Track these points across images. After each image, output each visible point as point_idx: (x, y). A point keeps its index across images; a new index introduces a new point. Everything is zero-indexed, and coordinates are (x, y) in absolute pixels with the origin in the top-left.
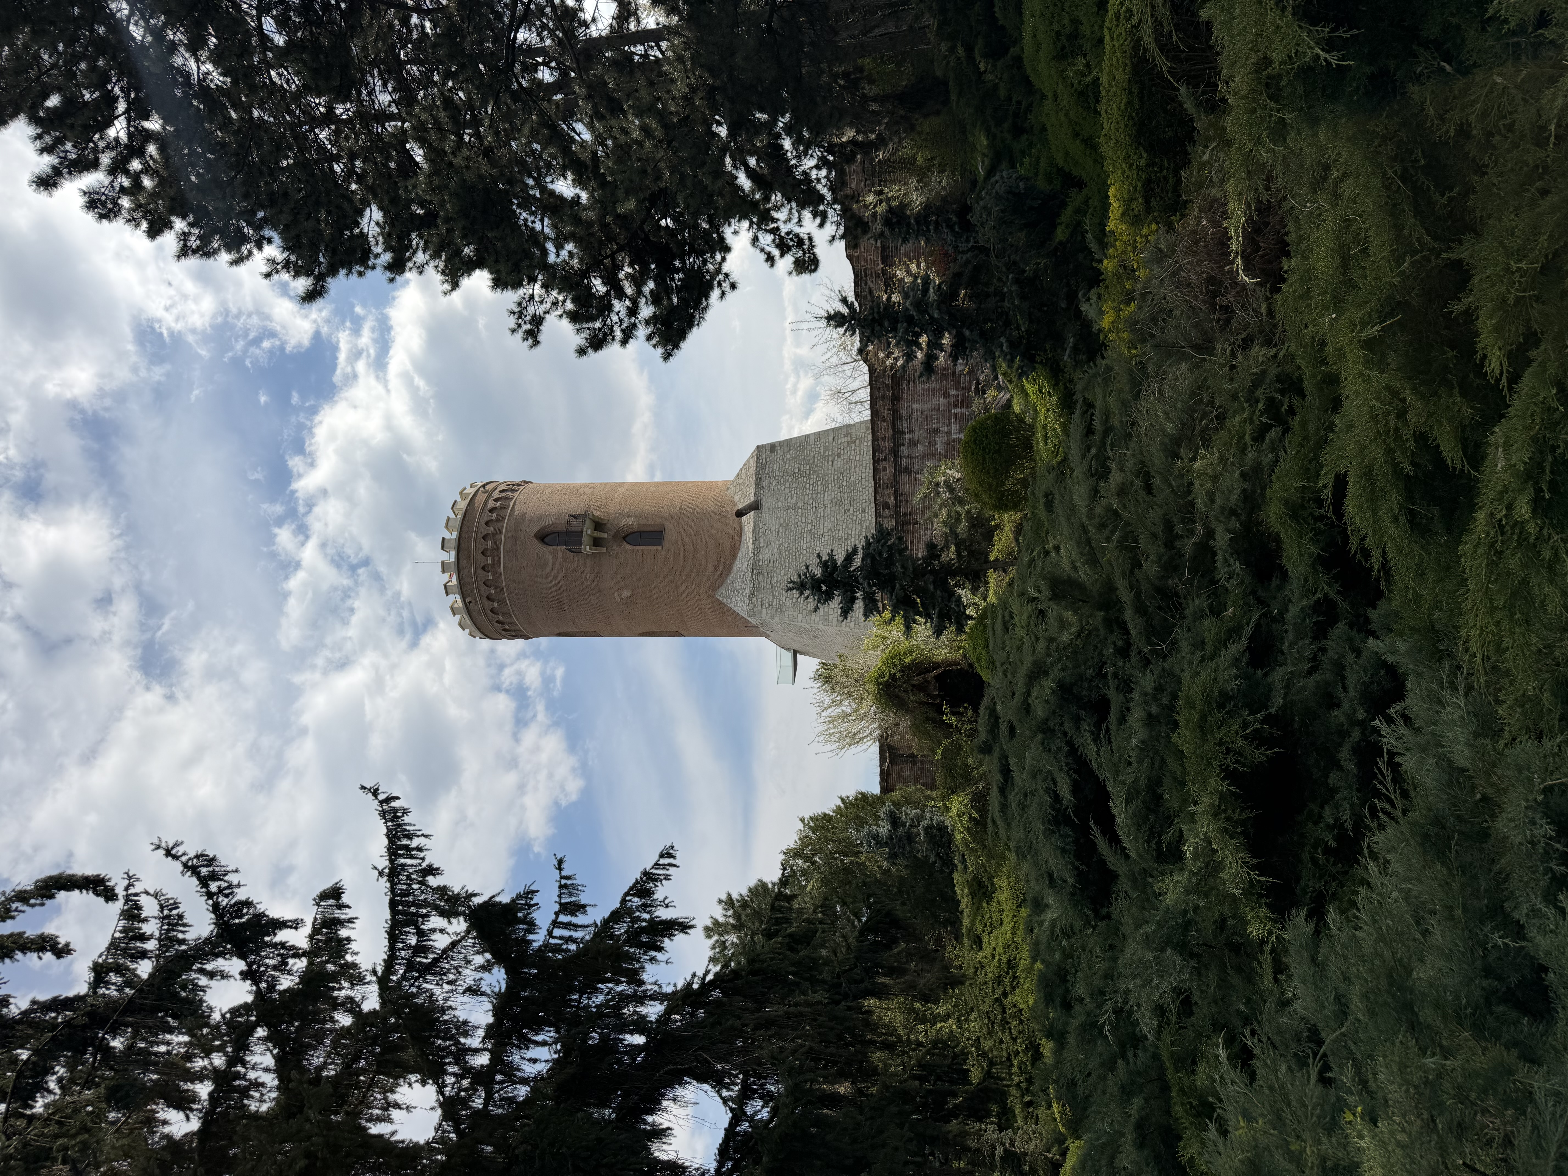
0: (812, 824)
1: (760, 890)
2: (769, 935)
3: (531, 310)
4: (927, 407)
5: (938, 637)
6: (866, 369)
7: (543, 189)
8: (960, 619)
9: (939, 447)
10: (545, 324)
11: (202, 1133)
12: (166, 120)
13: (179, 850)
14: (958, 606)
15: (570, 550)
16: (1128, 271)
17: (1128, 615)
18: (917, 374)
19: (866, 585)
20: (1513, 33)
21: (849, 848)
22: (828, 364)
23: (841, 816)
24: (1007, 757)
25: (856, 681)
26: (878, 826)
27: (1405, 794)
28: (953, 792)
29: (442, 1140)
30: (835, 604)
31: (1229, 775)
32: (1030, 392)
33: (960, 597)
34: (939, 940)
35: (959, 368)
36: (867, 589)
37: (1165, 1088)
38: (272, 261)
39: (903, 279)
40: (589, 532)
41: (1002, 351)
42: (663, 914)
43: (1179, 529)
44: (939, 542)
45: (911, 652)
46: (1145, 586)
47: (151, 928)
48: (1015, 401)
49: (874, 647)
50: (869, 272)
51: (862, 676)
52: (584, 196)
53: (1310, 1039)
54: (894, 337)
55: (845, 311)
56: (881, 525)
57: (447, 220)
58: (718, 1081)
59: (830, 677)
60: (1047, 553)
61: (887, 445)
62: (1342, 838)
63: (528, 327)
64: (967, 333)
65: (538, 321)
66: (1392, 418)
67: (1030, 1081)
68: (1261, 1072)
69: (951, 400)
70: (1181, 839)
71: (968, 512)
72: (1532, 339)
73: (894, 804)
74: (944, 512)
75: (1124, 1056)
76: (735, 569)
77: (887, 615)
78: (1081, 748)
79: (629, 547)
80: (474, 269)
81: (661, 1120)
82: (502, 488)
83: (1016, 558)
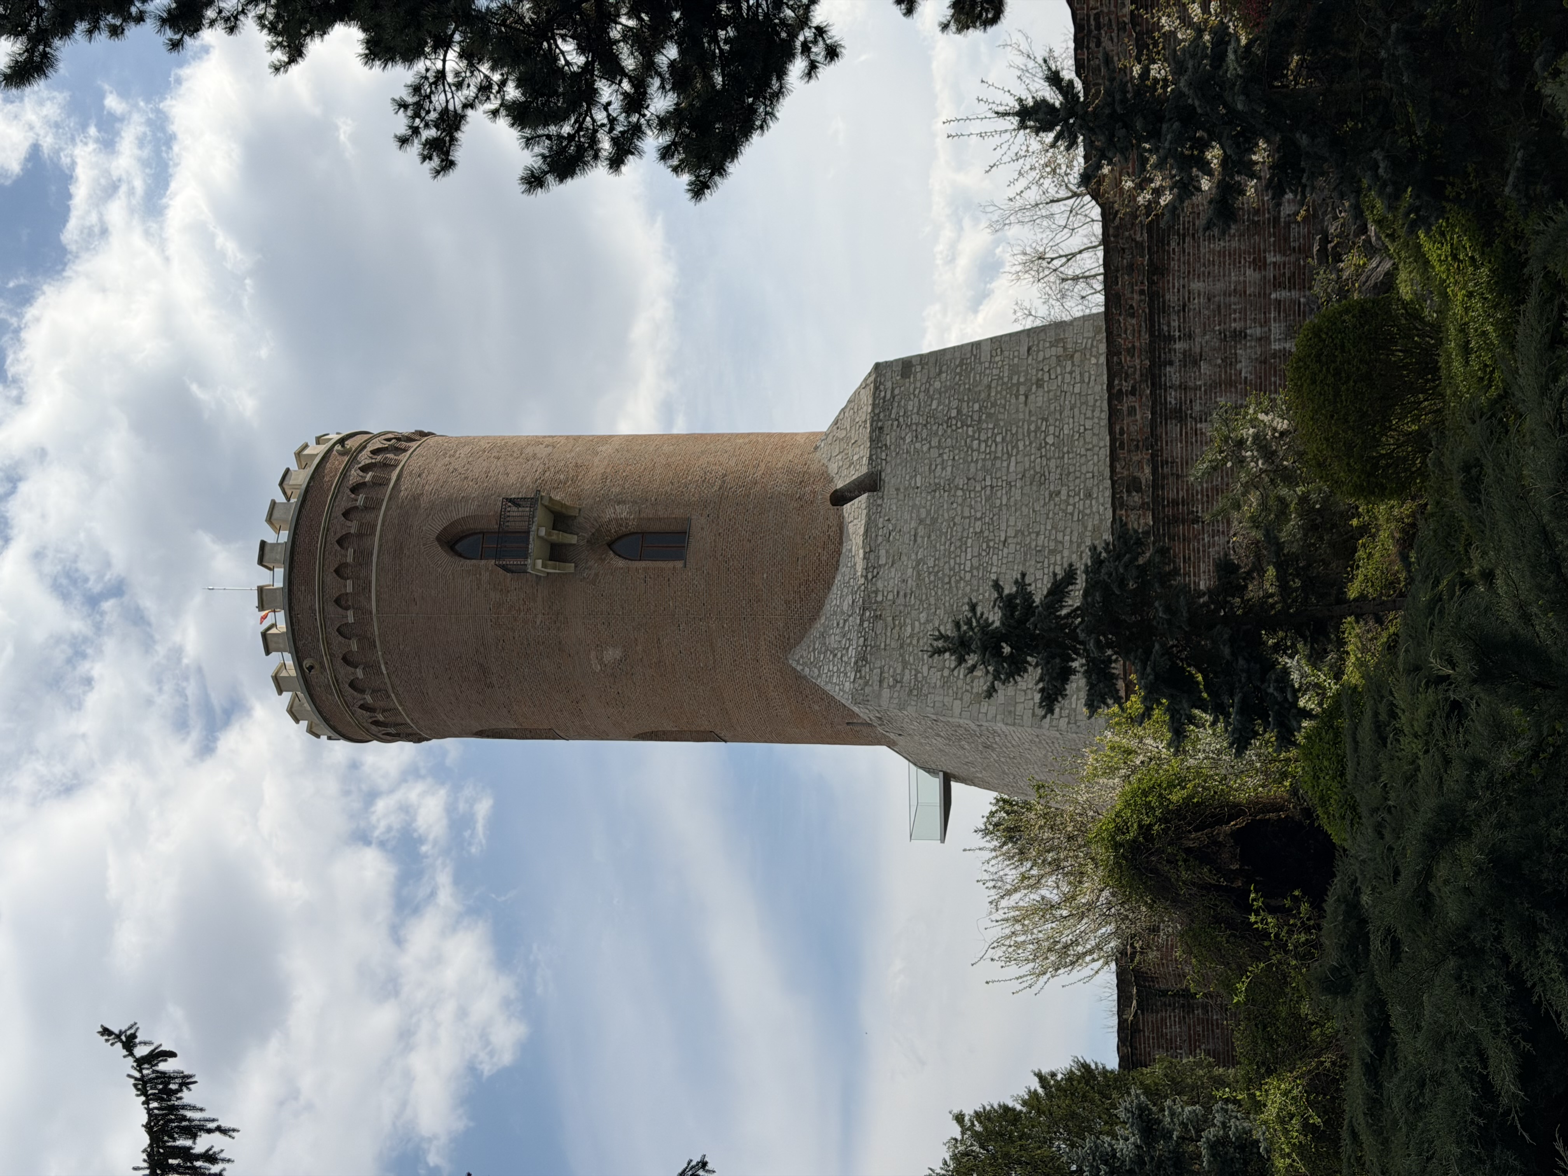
0: (978, 1127)
3: (439, 100)
4: (1220, 286)
5: (1239, 754)
6: (1096, 212)
8: (1286, 717)
9: (1245, 368)
10: (465, 128)
14: (1282, 690)
15: (505, 568)
18: (1201, 222)
19: (1091, 645)
22: (1019, 202)
23: (1039, 1112)
24: (1383, 1004)
25: (1070, 838)
26: (1114, 1136)
28: (1269, 1073)
30: (1029, 683)
32: (1433, 258)
33: (1286, 671)
35: (1287, 209)
36: (1095, 654)
39: (1173, 33)
40: (543, 532)
41: (1376, 177)
44: (1243, 559)
45: (1182, 782)
48: (1403, 275)
49: (1111, 771)
50: (1104, 20)
51: (1082, 829)
54: (1154, 150)
55: (1055, 98)
56: (1124, 525)
59: (1016, 829)
60: (1467, 584)
61: (1137, 363)
63: (431, 133)
64: (1304, 140)
65: (451, 122)
69: (1270, 273)
71: (1304, 499)
73: (1147, 1091)
74: (1254, 498)
76: (828, 608)
77: (1135, 704)
78: (1539, 989)
79: (621, 563)
80: (331, 24)
82: (376, 444)
83: (1402, 595)
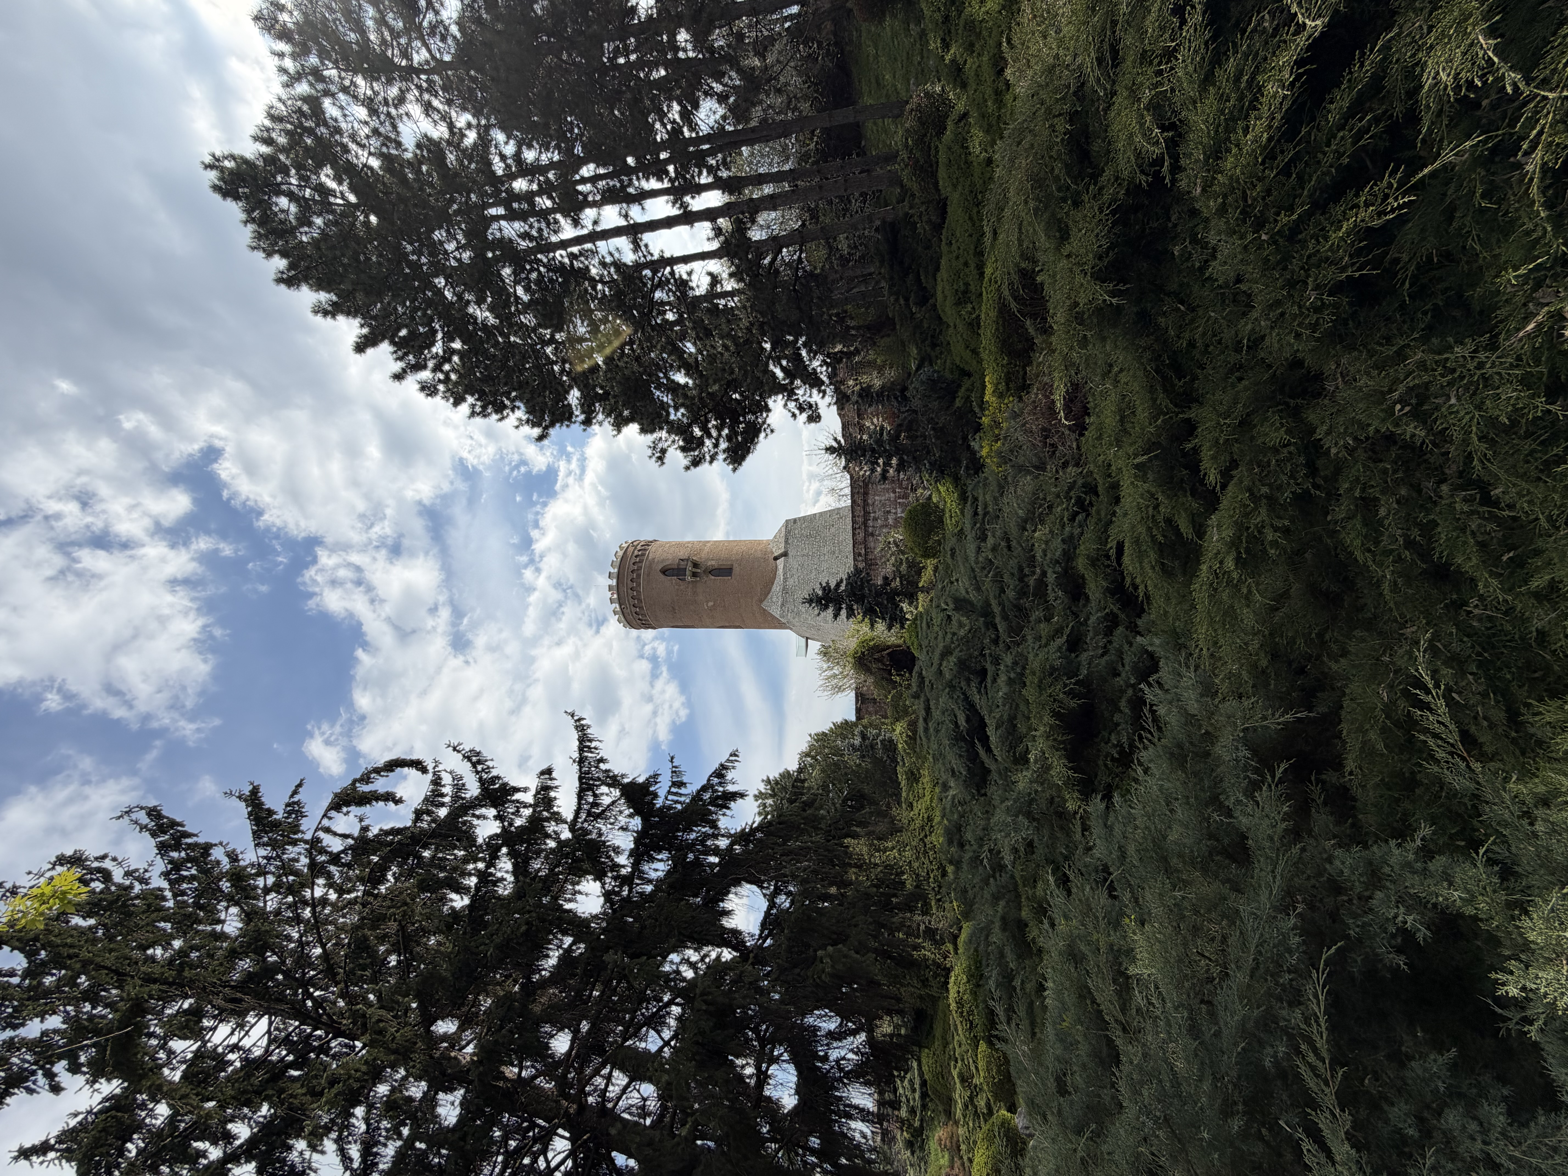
0: (816, 738)
1: (786, 775)
2: (791, 802)
4: (883, 498)
5: (889, 631)
6: (848, 477)
7: (668, 379)
8: (902, 620)
9: (891, 521)
11: (470, 907)
12: (464, 342)
13: (460, 748)
14: (901, 613)
15: (679, 579)
16: (997, 424)
17: (998, 620)
18: (878, 480)
19: (847, 601)
20: (1220, 287)
21: (838, 752)
23: (833, 733)
24: (928, 701)
25: (842, 656)
26: (854, 739)
27: (1160, 729)
28: (897, 720)
29: (604, 913)
30: (830, 611)
31: (1056, 715)
32: (942, 491)
33: (902, 608)
34: (888, 806)
35: (901, 477)
36: (848, 603)
37: (1018, 896)
38: (520, 420)
39: (869, 427)
40: (690, 569)
41: (925, 468)
42: (731, 788)
43: (1027, 571)
44: (890, 576)
45: (874, 639)
46: (1007, 603)
47: (447, 790)
48: (934, 496)
49: (853, 636)
50: (850, 423)
51: (845, 653)
52: (691, 382)
53: (1103, 871)
54: (864, 460)
55: (836, 445)
56: (857, 566)
57: (615, 397)
58: (759, 884)
59: (827, 653)
61: (861, 520)
62: (1122, 752)
64: (906, 458)
65: (664, 451)
66: (1151, 510)
67: (940, 887)
68: (1074, 890)
69: (897, 495)
70: (1027, 751)
71: (907, 559)
72: (1234, 464)
73: (863, 726)
74: (893, 558)
75: (994, 877)
76: (773, 590)
77: (860, 617)
79: (713, 577)
81: (727, 905)
82: (642, 544)
83: (934, 586)
